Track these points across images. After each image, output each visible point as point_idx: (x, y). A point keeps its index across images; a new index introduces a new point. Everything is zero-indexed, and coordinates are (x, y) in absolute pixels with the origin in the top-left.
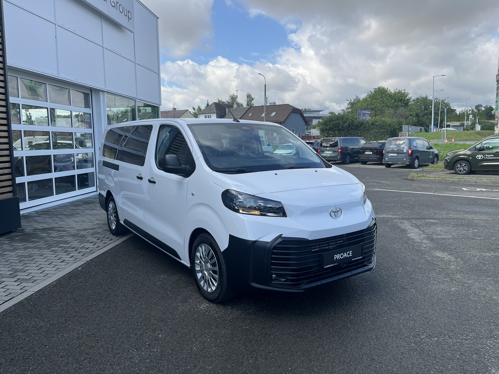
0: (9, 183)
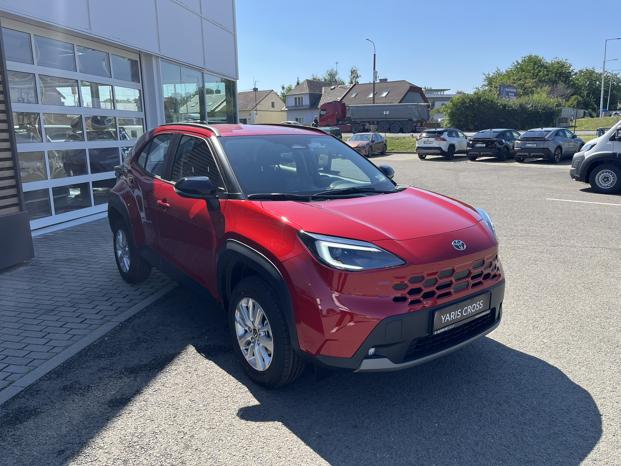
0: (13, 191)
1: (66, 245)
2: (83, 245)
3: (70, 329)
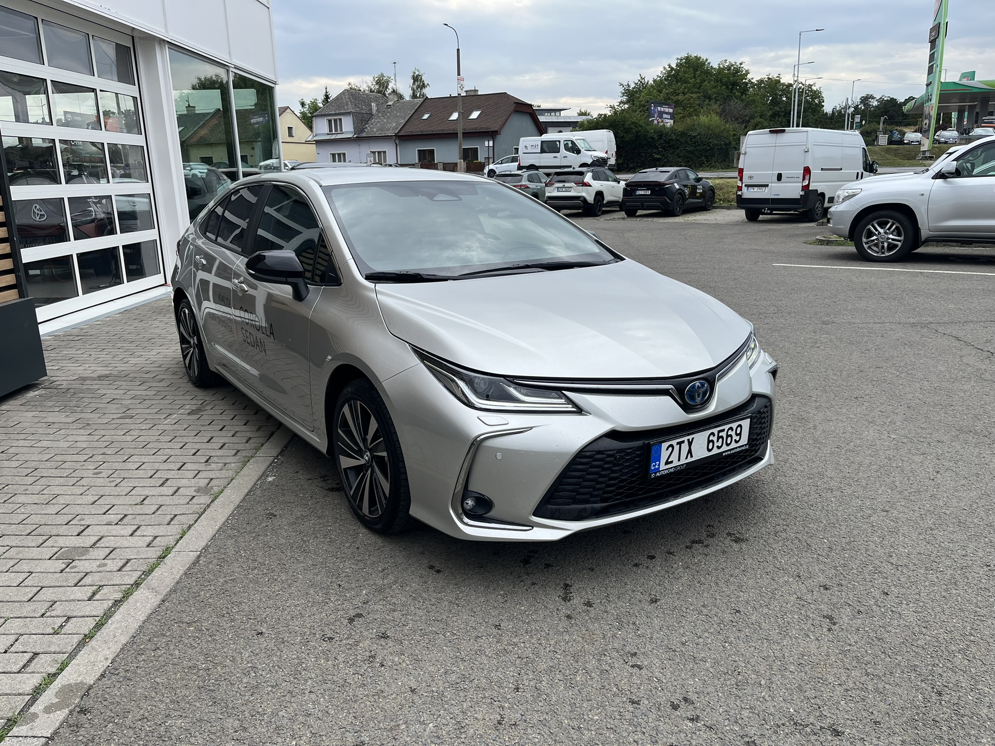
0: (6, 264)
1: (78, 356)
2: (108, 356)
3: (197, 472)
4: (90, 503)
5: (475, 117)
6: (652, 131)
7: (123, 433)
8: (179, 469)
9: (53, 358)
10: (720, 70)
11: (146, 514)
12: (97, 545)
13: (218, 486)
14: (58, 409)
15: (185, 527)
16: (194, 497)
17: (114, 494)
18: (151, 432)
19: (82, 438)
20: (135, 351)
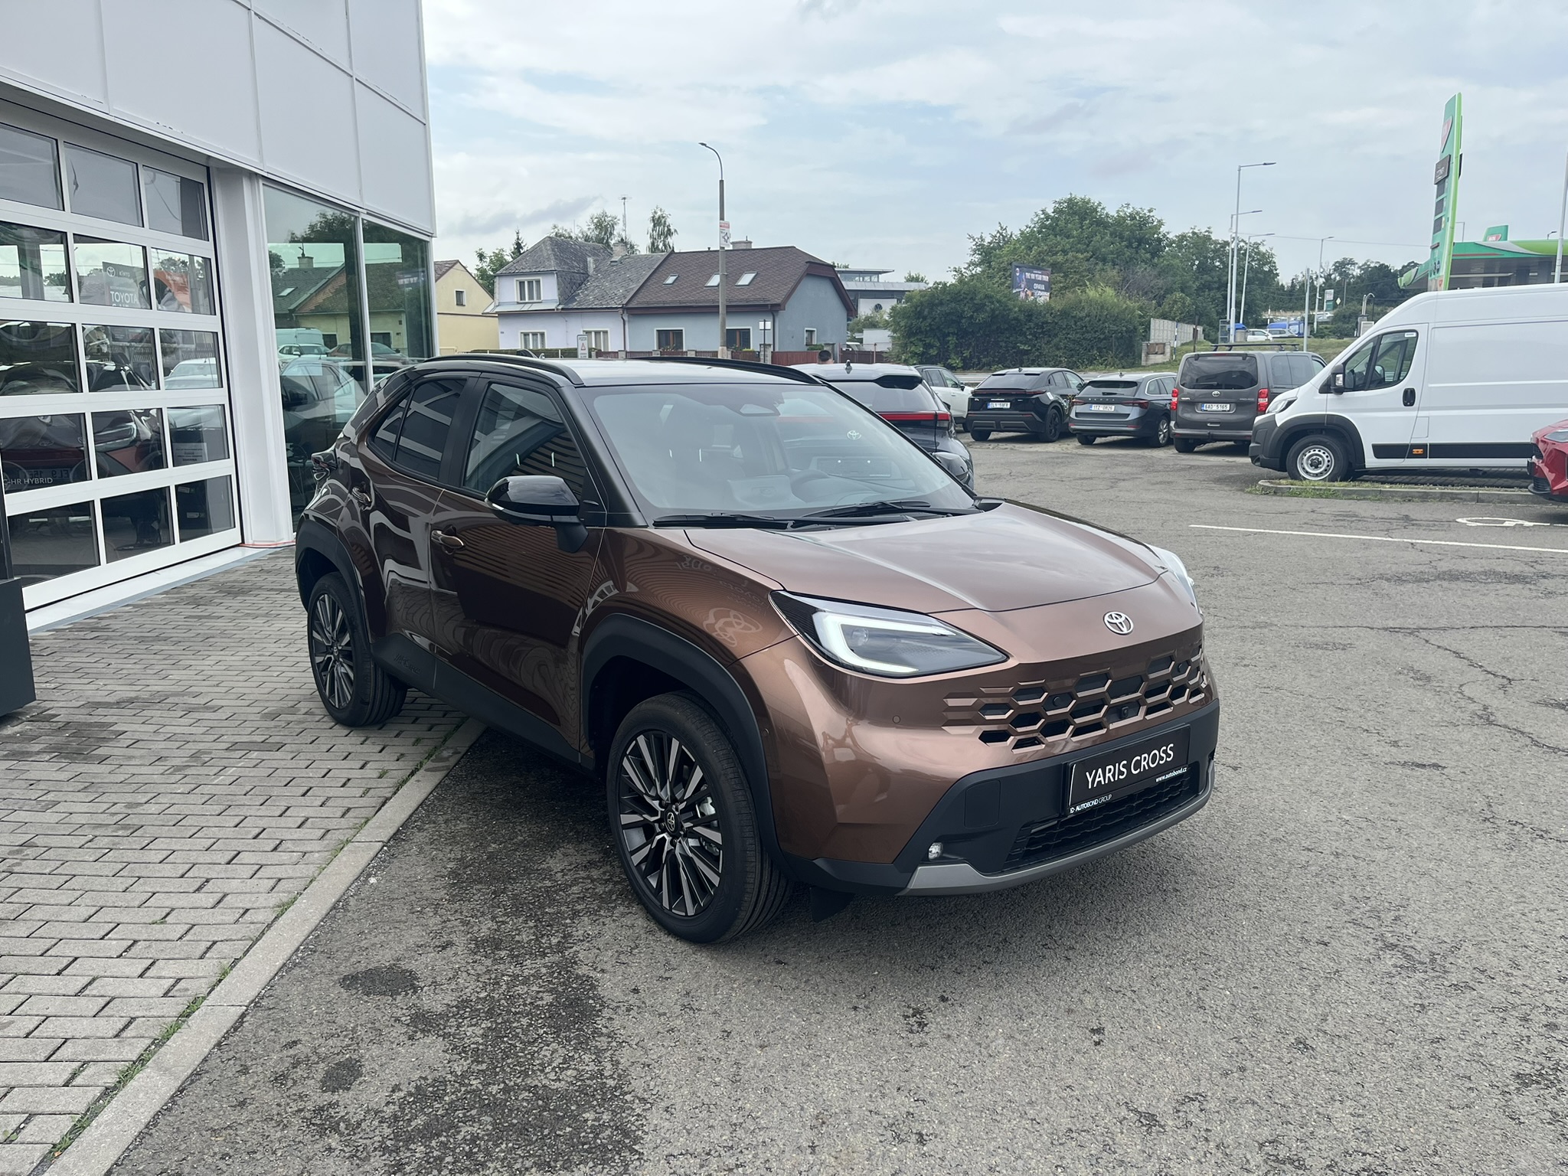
1: (88, 665)
2: (138, 666)
3: (258, 867)
4: (83, 919)
5: (747, 283)
6: (1017, 309)
7: (146, 800)
8: (229, 863)
9: (49, 670)
10: (1120, 221)
11: (168, 940)
12: (87, 992)
13: (289, 892)
14: (48, 757)
15: (226, 963)
16: (247, 910)
17: (120, 904)
18: (191, 798)
19: (80, 807)
20: (181, 657)
